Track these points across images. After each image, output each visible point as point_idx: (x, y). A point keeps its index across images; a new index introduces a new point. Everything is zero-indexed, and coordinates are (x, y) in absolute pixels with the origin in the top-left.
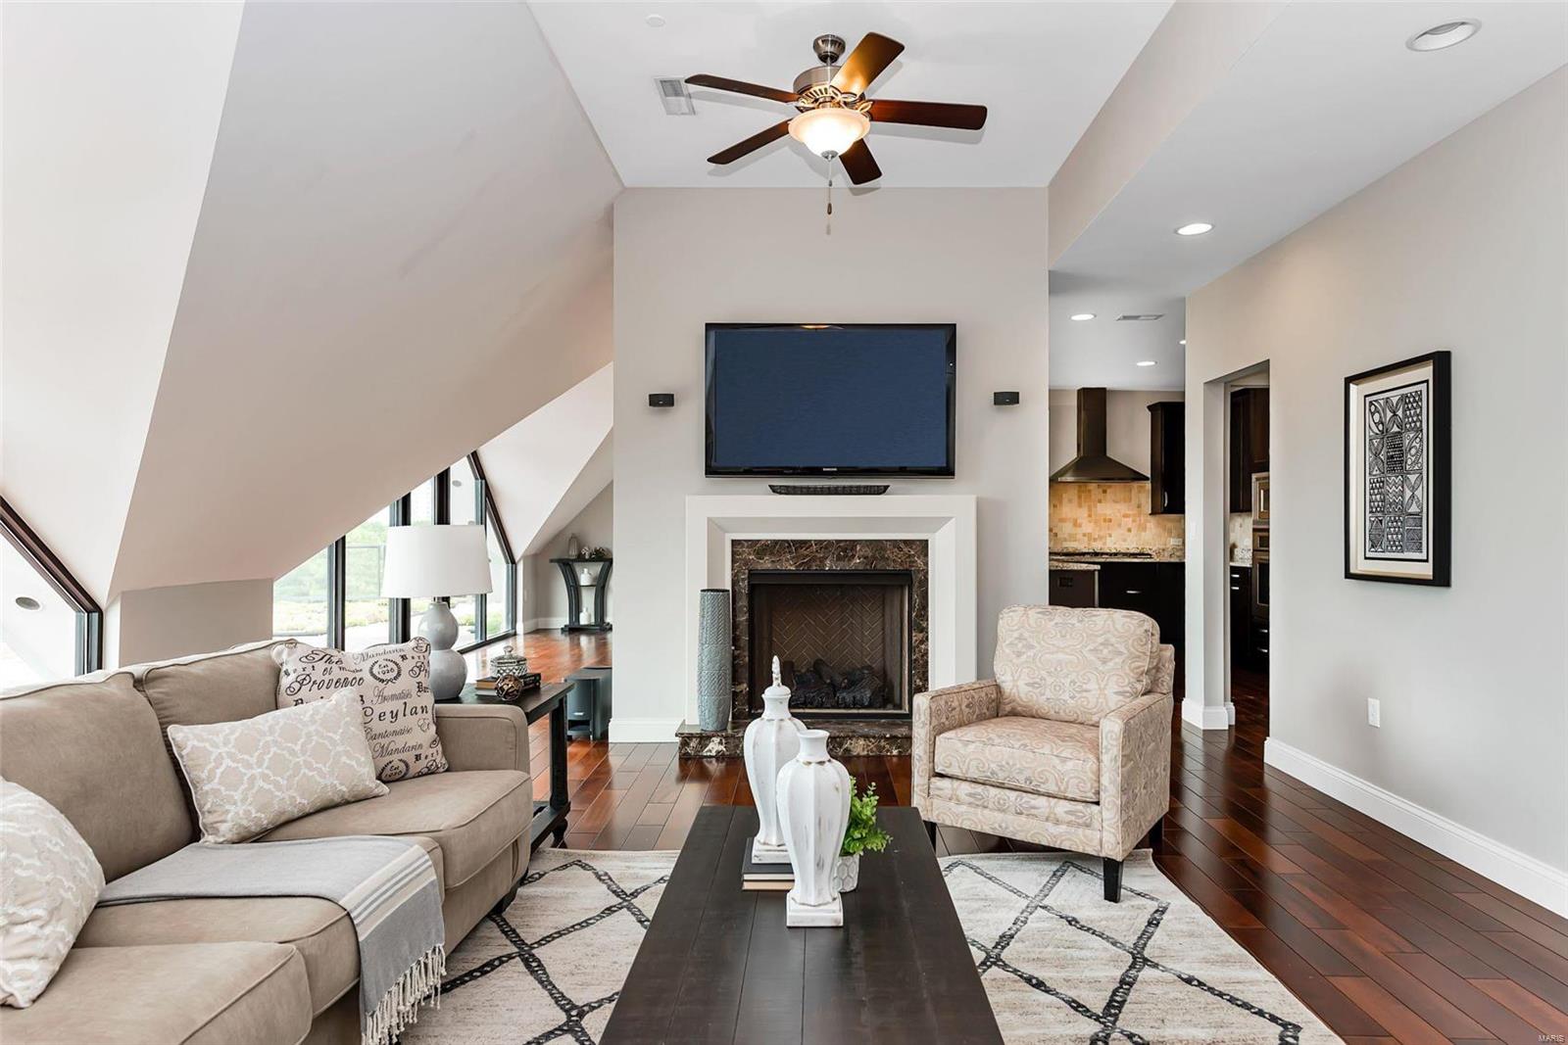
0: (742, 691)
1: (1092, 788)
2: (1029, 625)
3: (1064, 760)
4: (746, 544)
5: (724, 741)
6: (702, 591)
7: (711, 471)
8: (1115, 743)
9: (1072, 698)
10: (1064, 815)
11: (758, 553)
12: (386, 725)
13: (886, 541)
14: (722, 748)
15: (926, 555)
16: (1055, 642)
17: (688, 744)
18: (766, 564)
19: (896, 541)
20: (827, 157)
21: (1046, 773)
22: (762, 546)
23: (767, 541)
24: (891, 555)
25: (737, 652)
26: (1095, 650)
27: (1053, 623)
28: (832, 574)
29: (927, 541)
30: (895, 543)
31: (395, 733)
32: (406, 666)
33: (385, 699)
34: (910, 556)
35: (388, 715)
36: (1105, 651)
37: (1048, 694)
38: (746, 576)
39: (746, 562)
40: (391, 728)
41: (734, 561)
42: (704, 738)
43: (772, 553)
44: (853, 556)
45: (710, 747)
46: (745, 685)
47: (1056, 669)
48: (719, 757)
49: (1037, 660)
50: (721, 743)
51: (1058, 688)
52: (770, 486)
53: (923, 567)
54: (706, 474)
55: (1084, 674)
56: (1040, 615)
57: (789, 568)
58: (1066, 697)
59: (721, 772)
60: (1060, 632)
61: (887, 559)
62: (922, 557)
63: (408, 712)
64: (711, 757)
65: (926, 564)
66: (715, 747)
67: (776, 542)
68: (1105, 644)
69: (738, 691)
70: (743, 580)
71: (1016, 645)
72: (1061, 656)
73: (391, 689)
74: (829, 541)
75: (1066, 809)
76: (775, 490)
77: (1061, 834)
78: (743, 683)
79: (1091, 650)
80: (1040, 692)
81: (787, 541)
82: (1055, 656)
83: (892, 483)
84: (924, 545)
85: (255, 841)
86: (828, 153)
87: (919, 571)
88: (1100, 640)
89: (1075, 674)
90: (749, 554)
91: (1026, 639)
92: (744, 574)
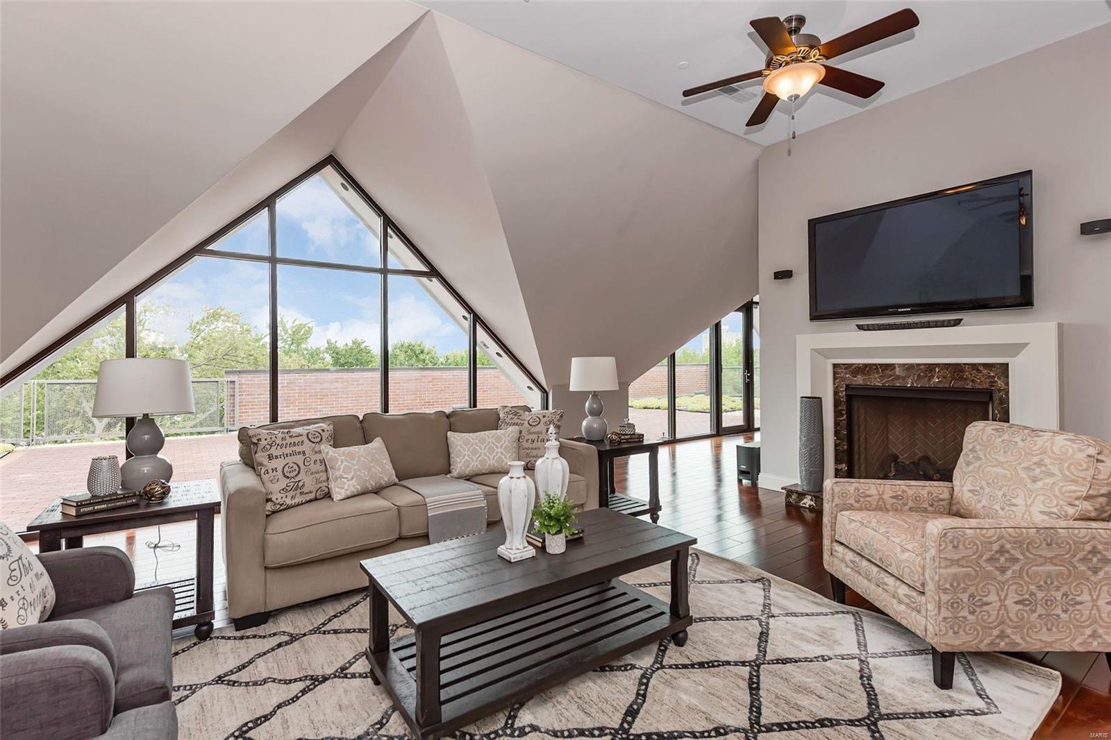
0: (842, 469)
1: (919, 579)
2: (982, 439)
3: (904, 550)
4: (843, 367)
5: (814, 499)
6: (802, 397)
7: (813, 318)
8: (933, 544)
9: (1003, 509)
10: (903, 597)
11: (852, 373)
12: (529, 445)
13: (965, 364)
14: (812, 503)
15: (1007, 377)
16: (998, 458)
17: (791, 496)
18: (859, 380)
19: (975, 364)
20: (791, 100)
21: (890, 557)
22: (855, 368)
23: (859, 364)
24: (969, 376)
25: (838, 442)
26: (1028, 468)
27: (1000, 439)
28: (913, 389)
29: (1008, 364)
30: (974, 366)
31: (532, 449)
32: (543, 420)
33: (530, 433)
34: (990, 377)
35: (530, 440)
36: (1038, 471)
37: (984, 502)
38: (844, 389)
39: (843, 379)
40: (531, 446)
41: (835, 378)
42: (801, 495)
43: (863, 374)
44: (933, 377)
45: (805, 501)
46: (844, 465)
47: (993, 481)
48: (811, 509)
49: (981, 471)
50: (812, 500)
51: (992, 498)
52: (857, 325)
53: (1004, 386)
54: (811, 319)
55: (1014, 489)
56: (994, 432)
57: (877, 384)
58: (997, 507)
59: (813, 519)
60: (1004, 448)
61: (966, 379)
62: (1003, 378)
63: (539, 440)
64: (806, 508)
65: (1007, 384)
66: (807, 502)
67: (866, 365)
68: (1039, 464)
69: (839, 468)
70: (842, 392)
71: (969, 455)
72: (999, 470)
73: (534, 429)
74: (911, 364)
75: (905, 593)
76: (860, 327)
77: (900, 613)
78: (843, 463)
79: (1025, 468)
80: (978, 499)
81: (875, 365)
82: (994, 469)
83: (966, 316)
84: (1005, 367)
85: (466, 480)
86: (792, 96)
87: (1000, 390)
88: (1035, 459)
89: (1007, 488)
90: (846, 373)
91: (976, 451)
92: (842, 387)
